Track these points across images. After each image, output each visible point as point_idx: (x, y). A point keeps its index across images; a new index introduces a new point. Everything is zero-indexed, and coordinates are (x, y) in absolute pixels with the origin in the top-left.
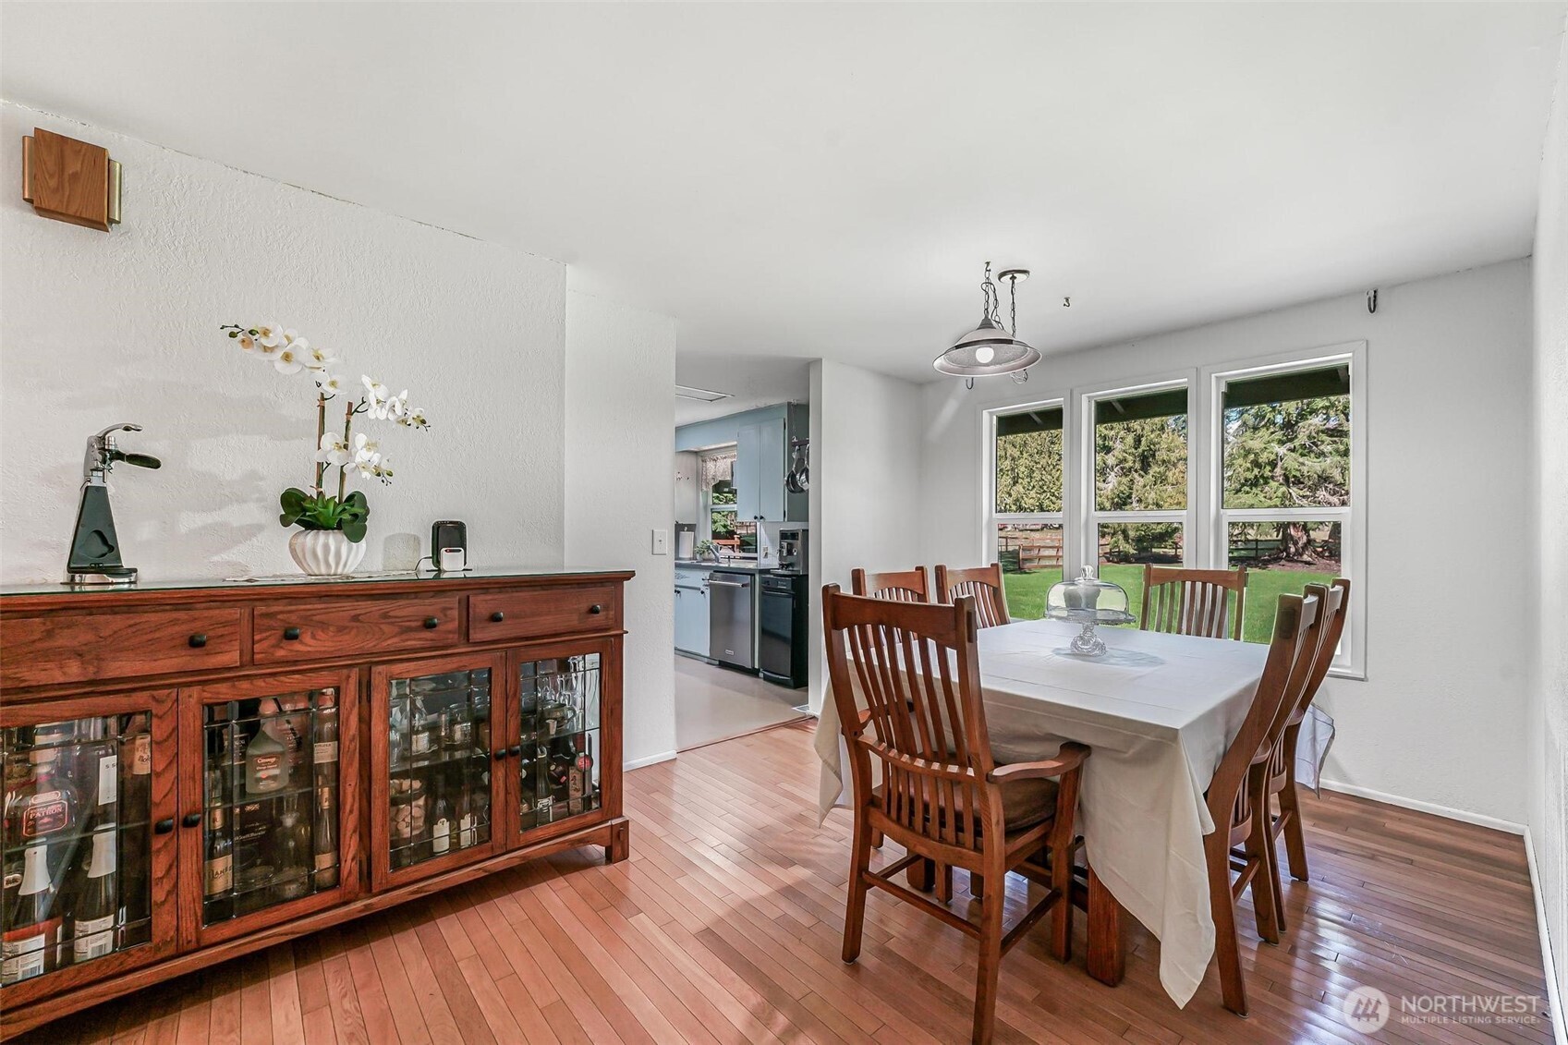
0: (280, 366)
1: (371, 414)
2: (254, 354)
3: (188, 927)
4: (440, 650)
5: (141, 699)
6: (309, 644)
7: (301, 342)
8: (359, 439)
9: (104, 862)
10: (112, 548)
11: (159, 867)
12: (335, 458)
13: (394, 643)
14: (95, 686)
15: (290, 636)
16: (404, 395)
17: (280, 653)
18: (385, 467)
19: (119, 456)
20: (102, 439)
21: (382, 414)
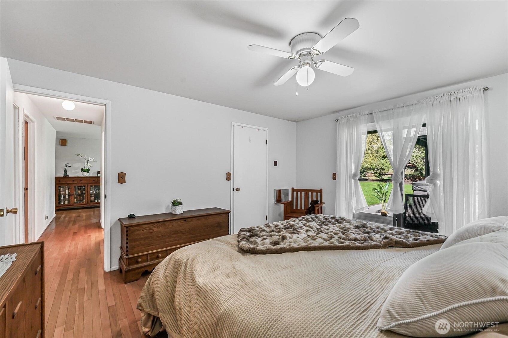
0: (81, 157)
1: (90, 161)
2: (78, 156)
3: (73, 203)
4: (95, 183)
5: (70, 185)
6: (83, 182)
7: (83, 155)
8: (89, 163)
9: (67, 197)
10: (67, 174)
11: (71, 198)
12: (86, 165)
13: (90, 182)
14: (66, 184)
15: (81, 181)
16: (93, 159)
17: (80, 182)
18: (91, 166)
19: (67, 166)
20: (66, 164)
21: (91, 161)
